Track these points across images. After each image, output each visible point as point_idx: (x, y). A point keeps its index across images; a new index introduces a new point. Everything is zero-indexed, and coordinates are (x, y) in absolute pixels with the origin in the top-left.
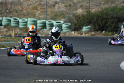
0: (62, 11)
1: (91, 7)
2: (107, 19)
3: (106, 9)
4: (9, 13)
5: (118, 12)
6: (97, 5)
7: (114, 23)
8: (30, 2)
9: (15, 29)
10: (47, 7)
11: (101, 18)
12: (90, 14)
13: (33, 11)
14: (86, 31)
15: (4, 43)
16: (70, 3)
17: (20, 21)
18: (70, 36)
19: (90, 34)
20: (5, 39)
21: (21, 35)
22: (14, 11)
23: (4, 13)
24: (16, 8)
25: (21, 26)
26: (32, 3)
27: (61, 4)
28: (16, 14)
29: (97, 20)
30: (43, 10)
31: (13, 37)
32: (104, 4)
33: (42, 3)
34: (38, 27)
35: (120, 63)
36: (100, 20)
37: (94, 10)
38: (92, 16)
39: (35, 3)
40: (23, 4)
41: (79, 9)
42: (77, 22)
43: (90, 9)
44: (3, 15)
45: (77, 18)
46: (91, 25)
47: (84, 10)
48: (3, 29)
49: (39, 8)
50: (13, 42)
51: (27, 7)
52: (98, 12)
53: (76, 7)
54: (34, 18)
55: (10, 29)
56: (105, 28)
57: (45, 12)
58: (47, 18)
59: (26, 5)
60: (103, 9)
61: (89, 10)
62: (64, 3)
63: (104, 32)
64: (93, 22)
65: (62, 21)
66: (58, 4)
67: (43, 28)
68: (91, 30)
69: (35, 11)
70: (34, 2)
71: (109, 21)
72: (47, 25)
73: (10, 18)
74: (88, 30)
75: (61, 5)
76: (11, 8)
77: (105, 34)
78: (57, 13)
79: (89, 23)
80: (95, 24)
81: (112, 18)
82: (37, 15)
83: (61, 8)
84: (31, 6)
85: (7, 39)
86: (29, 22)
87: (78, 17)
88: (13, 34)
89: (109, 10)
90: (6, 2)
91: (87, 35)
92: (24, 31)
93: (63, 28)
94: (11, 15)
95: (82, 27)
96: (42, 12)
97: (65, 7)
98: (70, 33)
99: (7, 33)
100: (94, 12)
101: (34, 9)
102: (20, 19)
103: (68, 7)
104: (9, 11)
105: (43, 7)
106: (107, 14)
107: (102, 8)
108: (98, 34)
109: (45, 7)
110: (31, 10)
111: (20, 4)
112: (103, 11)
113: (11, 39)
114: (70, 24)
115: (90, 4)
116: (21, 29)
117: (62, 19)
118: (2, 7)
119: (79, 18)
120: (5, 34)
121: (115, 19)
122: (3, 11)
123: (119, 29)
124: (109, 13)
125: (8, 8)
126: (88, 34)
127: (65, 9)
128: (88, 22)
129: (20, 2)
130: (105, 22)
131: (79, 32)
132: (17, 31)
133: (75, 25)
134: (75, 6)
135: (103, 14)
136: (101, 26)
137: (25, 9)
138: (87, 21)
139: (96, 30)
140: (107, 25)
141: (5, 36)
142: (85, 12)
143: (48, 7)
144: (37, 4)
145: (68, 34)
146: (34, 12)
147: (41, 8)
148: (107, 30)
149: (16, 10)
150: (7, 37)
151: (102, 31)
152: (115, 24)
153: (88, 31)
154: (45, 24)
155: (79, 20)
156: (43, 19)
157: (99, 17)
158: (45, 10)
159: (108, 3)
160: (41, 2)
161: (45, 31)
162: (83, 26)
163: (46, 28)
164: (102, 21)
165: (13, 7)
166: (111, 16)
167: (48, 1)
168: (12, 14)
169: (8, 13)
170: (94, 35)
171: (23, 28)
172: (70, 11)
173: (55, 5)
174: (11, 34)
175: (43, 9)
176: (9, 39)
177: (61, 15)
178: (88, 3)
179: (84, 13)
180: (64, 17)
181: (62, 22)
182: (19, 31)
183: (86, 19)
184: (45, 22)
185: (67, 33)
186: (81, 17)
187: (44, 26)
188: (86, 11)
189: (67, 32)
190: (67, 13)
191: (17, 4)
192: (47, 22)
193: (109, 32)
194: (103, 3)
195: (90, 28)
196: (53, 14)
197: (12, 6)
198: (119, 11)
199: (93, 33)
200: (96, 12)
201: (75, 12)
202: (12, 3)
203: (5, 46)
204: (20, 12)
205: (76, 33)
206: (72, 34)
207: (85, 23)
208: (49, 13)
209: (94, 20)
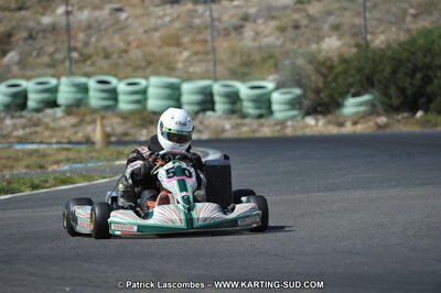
0: (270, 46)
1: (370, 29)
2: (428, 67)
3: (426, 33)
4: (80, 60)
6: (393, 19)
8: (153, 20)
9: (103, 118)
10: (216, 34)
11: (409, 65)
12: (370, 54)
13: (166, 49)
14: (357, 113)
15: (66, 167)
16: (296, 16)
17: (122, 87)
18: (300, 133)
19: (371, 124)
20: (72, 155)
21: (127, 138)
22: (97, 54)
23: (63, 61)
24: (105, 42)
25: (124, 105)
26: (159, 22)
27: (264, 23)
28: (104, 64)
29: (394, 72)
30: (199, 48)
31: (99, 145)
32: (415, 16)
33: (197, 21)
37: (382, 37)
38: (374, 61)
39: (171, 21)
40: (127, 27)
41: (330, 36)
42: (325, 83)
43: (369, 37)
44: (60, 68)
45: (325, 71)
46: (375, 91)
47: (348, 39)
48: (63, 118)
49: (186, 40)
50: (100, 164)
51: (144, 37)
52: (395, 46)
53: (317, 29)
54: (170, 76)
55: (88, 118)
56: (424, 100)
57: (207, 53)
58: (215, 73)
59: (141, 30)
60: (414, 33)
61: (365, 39)
62: (273, 18)
63: (420, 114)
64: (380, 82)
65: (271, 81)
66: (254, 21)
67: (204, 110)
68: (373, 110)
69: (173, 50)
70: (167, 19)
71: (436, 76)
72: (217, 98)
73: (83, 80)
74: (362, 109)
75: (262, 27)
76: (86, 44)
77: (424, 123)
78: (249, 56)
79: (366, 84)
80: (386, 87)
82: (180, 65)
83: (266, 36)
84: (157, 35)
85: (77, 154)
86: (152, 91)
87: (324, 67)
88: (98, 136)
89: (435, 36)
90: (68, 24)
91: (359, 128)
92: (138, 122)
93: (275, 107)
94: (88, 69)
95: (340, 100)
96: (197, 53)
97: (277, 33)
98: (301, 124)
99: (76, 133)
100: (383, 46)
101: (169, 45)
102: (120, 79)
103: (291, 33)
104: (81, 54)
105: (201, 37)
106: (428, 51)
107: (408, 31)
108: (398, 121)
109: (207, 35)
110: (159, 47)
111: (116, 27)
112: (412, 42)
113: (90, 152)
114: (298, 91)
115: (365, 18)
116: (125, 117)
117: (270, 74)
118: (55, 42)
119: (331, 68)
120: (68, 138)
122: (59, 56)
124: (435, 47)
125: (79, 45)
126: (365, 122)
127: (278, 38)
128: (361, 82)
129: (118, 22)
130: (422, 79)
131: (330, 117)
132: (111, 125)
133: (318, 92)
134: (312, 26)
135: (414, 50)
136: (409, 92)
137: (138, 47)
138: (358, 77)
139: (392, 109)
140: (429, 89)
141: (70, 143)
142: (349, 45)
143: (219, 34)
144: (178, 25)
145: (293, 126)
146: (168, 55)
147: (193, 41)
148: (432, 106)
149: (104, 49)
150: (77, 147)
151: (414, 110)
153: (365, 112)
154: (211, 95)
155: (330, 77)
156: (202, 78)
157: (400, 61)
158: (209, 46)
159: (430, 13)
160: (192, 17)
161: (212, 119)
162: (344, 95)
163: (213, 110)
164: (412, 75)
165: (93, 39)
167: (215, 15)
168: (93, 64)
169: (77, 61)
170: (386, 126)
171: (132, 113)
172: (296, 46)
173: (242, 27)
174: (92, 135)
175: (199, 42)
176: (83, 155)
177: (264, 60)
178: (358, 15)
179: (345, 49)
180: (276, 67)
181: (270, 85)
182: (118, 123)
183: (353, 72)
184: (210, 87)
185: (289, 123)
186: (336, 63)
187: (207, 102)
188: (353, 42)
189: (287, 119)
190: (287, 53)
191: (106, 29)
192: (217, 88)
194: (412, 11)
195: (372, 104)
196: (238, 59)
197: (90, 36)
199: (382, 120)
200: (389, 47)
201: (314, 47)
202: (89, 27)
203: (70, 177)
204: (120, 57)
205: (322, 121)
206: (307, 126)
207: (351, 85)
208: (223, 55)
209: (385, 74)
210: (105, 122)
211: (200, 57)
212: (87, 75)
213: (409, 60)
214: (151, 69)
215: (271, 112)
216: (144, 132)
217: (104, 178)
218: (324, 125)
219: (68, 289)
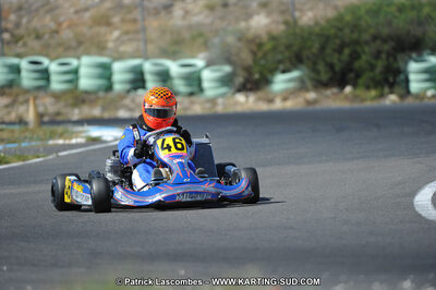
0: (199, 25)
1: (298, 6)
2: (357, 42)
3: (353, 10)
4: (12, 41)
5: (396, 17)
7: (384, 56)
8: (83, 1)
9: (35, 98)
10: (146, 13)
11: (338, 42)
12: (298, 31)
13: (97, 29)
14: (286, 90)
15: (0, 148)
17: (54, 67)
18: (231, 110)
19: (300, 100)
20: (5, 135)
21: (60, 118)
22: (29, 35)
24: (36, 23)
25: (57, 85)
26: (89, 2)
27: (193, 2)
28: (36, 44)
29: (322, 48)
30: (130, 27)
31: (32, 125)
34: (118, 87)
35: (414, 193)
36: (334, 50)
37: (310, 14)
38: (302, 37)
39: (101, 1)
40: (56, 8)
41: (258, 14)
42: (255, 61)
43: (297, 14)
45: (254, 48)
46: (303, 67)
47: (276, 17)
49: (116, 20)
50: (34, 143)
51: (75, 17)
52: (323, 22)
53: (246, 7)
54: (101, 55)
55: (21, 99)
56: (352, 75)
57: (137, 32)
58: (145, 51)
59: (72, 10)
60: (342, 10)
61: (293, 17)
63: (348, 89)
64: (308, 58)
65: (201, 59)
67: (136, 89)
68: (302, 86)
69: (103, 30)
71: (364, 52)
72: (148, 77)
73: (15, 61)
74: (291, 85)
76: (18, 25)
77: (354, 98)
78: (179, 34)
79: (296, 60)
80: (315, 63)
81: (375, 38)
82: (110, 45)
83: (195, 15)
84: (87, 15)
85: (10, 134)
86: (83, 71)
87: (255, 45)
88: (31, 116)
89: (362, 12)
91: (289, 104)
92: (70, 101)
93: (206, 85)
94: (20, 50)
95: (269, 77)
96: (127, 33)
97: (206, 12)
98: (231, 101)
99: (9, 113)
100: (312, 23)
101: (99, 24)
102: (52, 60)
103: (220, 11)
104: (12, 35)
105: (130, 16)
106: (355, 27)
107: (336, 8)
108: (328, 97)
109: (137, 14)
110: (91, 27)
111: (47, 8)
112: (340, 18)
113: (23, 132)
114: (227, 69)
116: (57, 96)
117: (200, 52)
119: (260, 45)
121: (385, 41)
123: (402, 77)
124: (363, 23)
125: (10, 26)
126: (295, 98)
127: (207, 17)
128: (290, 58)
129: (48, 3)
130: (350, 55)
131: (260, 94)
132: (44, 105)
133: (248, 70)
134: (241, 4)
135: (341, 26)
136: (337, 68)
137: (69, 27)
138: (287, 54)
139: (320, 85)
140: (357, 64)
141: (3, 123)
142: (277, 23)
143: (149, 13)
144: (107, 5)
145: (223, 103)
146: (98, 35)
147: (123, 21)
148: (361, 81)
149: (35, 30)
150: (11, 127)
151: (342, 84)
152: (387, 59)
153: (294, 88)
154: (141, 73)
155: (260, 55)
156: (133, 56)
157: (328, 37)
158: (140, 25)
162: (273, 71)
163: (144, 87)
164: (340, 50)
165: (24, 21)
166: (372, 31)
168: (25, 45)
169: (8, 43)
170: (314, 102)
171: (65, 93)
172: (225, 24)
173: (171, 6)
174: (25, 115)
175: (129, 21)
176: (16, 135)
177: (194, 38)
179: (273, 27)
180: (206, 45)
181: (199, 62)
182: (51, 103)
183: (282, 48)
184: (140, 66)
185: (220, 101)
186: (265, 38)
187: (138, 81)
188: (281, 19)
189: (218, 97)
190: (216, 32)
191: (37, 10)
192: (148, 67)
193: (368, 88)
195: (301, 80)
196: (168, 37)
197: (21, 17)
198: (397, 14)
199: (311, 95)
200: (317, 24)
201: (243, 25)
202: (20, 8)
203: (4, 158)
204: (51, 37)
205: (252, 98)
206: (237, 103)
207: (280, 62)
208: (152, 34)
209: (315, 50)
210: (38, 102)
211: (130, 36)
212: (19, 56)
213: (336, 36)
214: (82, 48)
215: (201, 90)
216: (76, 111)
217: (38, 157)
218: (255, 102)
219: (5, 268)
